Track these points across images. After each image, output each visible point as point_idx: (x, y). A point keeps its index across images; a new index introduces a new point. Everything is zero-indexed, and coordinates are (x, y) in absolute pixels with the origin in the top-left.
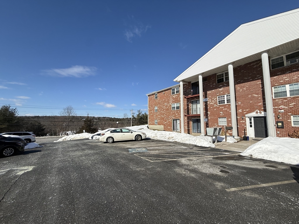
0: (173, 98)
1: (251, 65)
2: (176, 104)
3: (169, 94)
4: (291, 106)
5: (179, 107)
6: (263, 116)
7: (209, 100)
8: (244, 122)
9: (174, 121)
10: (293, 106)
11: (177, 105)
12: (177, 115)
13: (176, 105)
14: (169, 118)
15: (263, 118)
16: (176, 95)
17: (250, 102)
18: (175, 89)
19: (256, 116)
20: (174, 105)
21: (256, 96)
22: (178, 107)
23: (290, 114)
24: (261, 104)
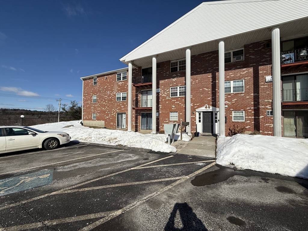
0: (119, 86)
1: (204, 56)
2: (121, 93)
3: (113, 80)
4: (233, 102)
5: (126, 97)
6: (211, 110)
7: (161, 91)
8: (194, 116)
9: (119, 116)
10: (234, 102)
11: (123, 95)
12: (123, 108)
13: (121, 95)
14: (113, 111)
15: (210, 113)
16: (122, 81)
17: (201, 96)
18: (122, 74)
19: (205, 111)
20: (119, 95)
21: (207, 90)
22: (124, 97)
23: (232, 109)
24: (210, 98)
